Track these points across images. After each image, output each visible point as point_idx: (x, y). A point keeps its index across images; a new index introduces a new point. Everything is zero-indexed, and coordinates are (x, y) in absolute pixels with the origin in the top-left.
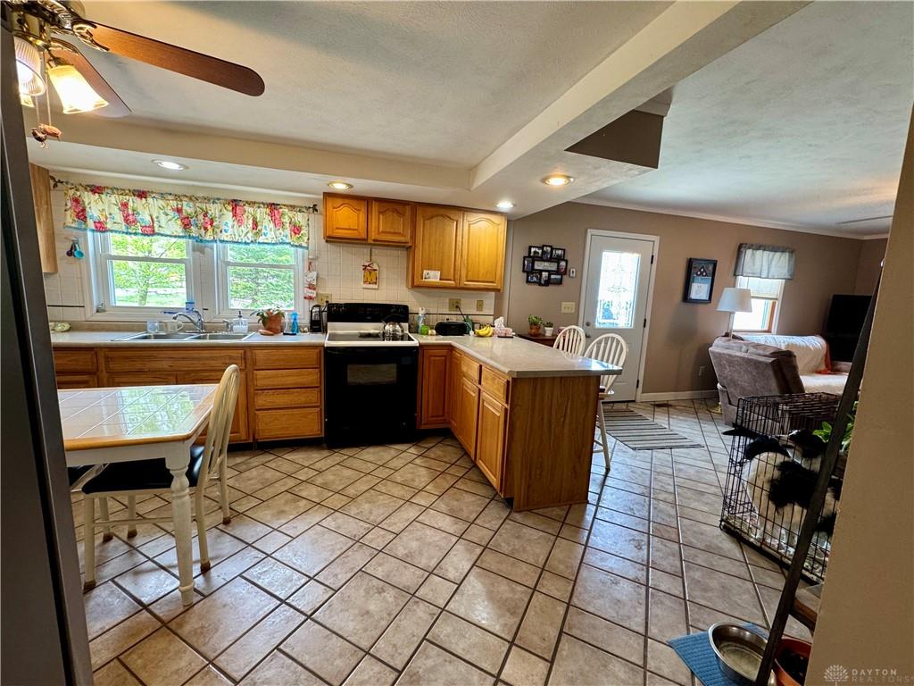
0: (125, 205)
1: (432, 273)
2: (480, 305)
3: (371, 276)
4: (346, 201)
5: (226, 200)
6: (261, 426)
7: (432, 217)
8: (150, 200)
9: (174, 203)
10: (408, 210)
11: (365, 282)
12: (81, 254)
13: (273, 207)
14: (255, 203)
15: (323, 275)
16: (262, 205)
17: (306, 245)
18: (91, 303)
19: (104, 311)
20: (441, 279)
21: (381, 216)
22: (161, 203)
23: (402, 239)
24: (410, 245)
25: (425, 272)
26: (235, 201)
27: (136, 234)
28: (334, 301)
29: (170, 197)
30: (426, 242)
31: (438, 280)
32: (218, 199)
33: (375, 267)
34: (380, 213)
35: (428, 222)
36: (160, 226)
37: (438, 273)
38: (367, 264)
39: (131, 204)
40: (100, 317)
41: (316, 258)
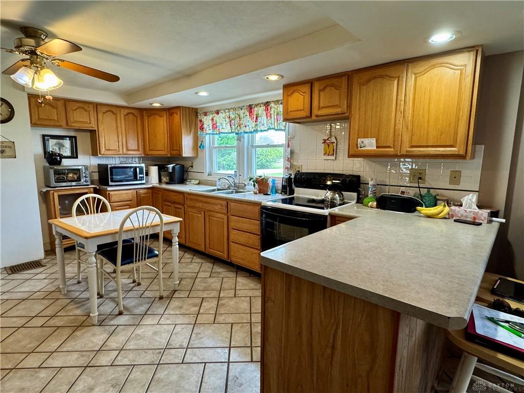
0: (212, 120)
1: (366, 141)
2: (455, 177)
3: (330, 148)
4: (295, 88)
5: (247, 106)
6: (232, 253)
7: (369, 81)
8: (220, 114)
9: (228, 114)
10: (344, 80)
11: (325, 154)
12: (203, 147)
13: (267, 104)
14: (258, 104)
15: (296, 150)
16: (262, 105)
17: (284, 128)
18: (206, 171)
19: (211, 175)
20: (377, 147)
21: (321, 93)
22: (224, 115)
23: (338, 110)
24: (347, 115)
25: (360, 140)
26: (250, 105)
27: (216, 134)
28: (304, 171)
29: (227, 111)
30: (363, 109)
31: (375, 148)
32: (244, 106)
33: (333, 140)
34: (320, 91)
35: (364, 87)
36: (222, 128)
37: (374, 141)
38: (326, 138)
39: (215, 118)
40: (209, 178)
41: (293, 138)
